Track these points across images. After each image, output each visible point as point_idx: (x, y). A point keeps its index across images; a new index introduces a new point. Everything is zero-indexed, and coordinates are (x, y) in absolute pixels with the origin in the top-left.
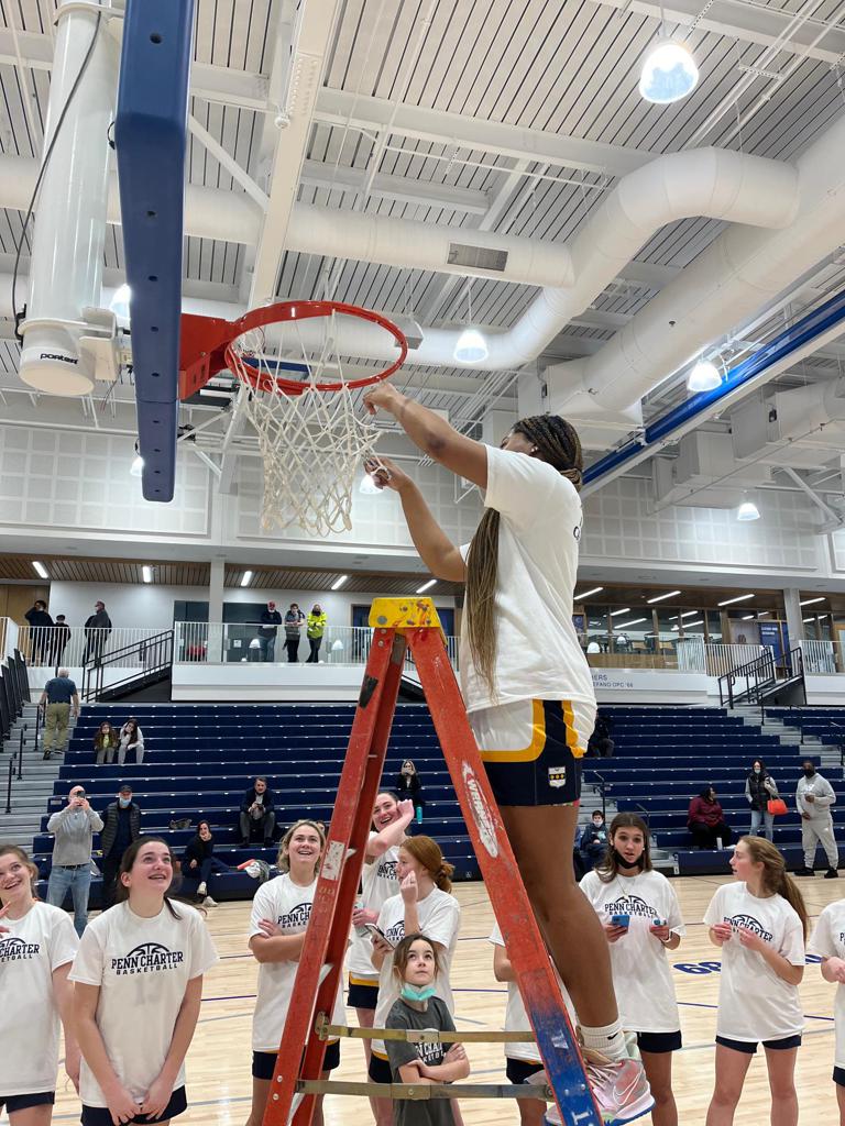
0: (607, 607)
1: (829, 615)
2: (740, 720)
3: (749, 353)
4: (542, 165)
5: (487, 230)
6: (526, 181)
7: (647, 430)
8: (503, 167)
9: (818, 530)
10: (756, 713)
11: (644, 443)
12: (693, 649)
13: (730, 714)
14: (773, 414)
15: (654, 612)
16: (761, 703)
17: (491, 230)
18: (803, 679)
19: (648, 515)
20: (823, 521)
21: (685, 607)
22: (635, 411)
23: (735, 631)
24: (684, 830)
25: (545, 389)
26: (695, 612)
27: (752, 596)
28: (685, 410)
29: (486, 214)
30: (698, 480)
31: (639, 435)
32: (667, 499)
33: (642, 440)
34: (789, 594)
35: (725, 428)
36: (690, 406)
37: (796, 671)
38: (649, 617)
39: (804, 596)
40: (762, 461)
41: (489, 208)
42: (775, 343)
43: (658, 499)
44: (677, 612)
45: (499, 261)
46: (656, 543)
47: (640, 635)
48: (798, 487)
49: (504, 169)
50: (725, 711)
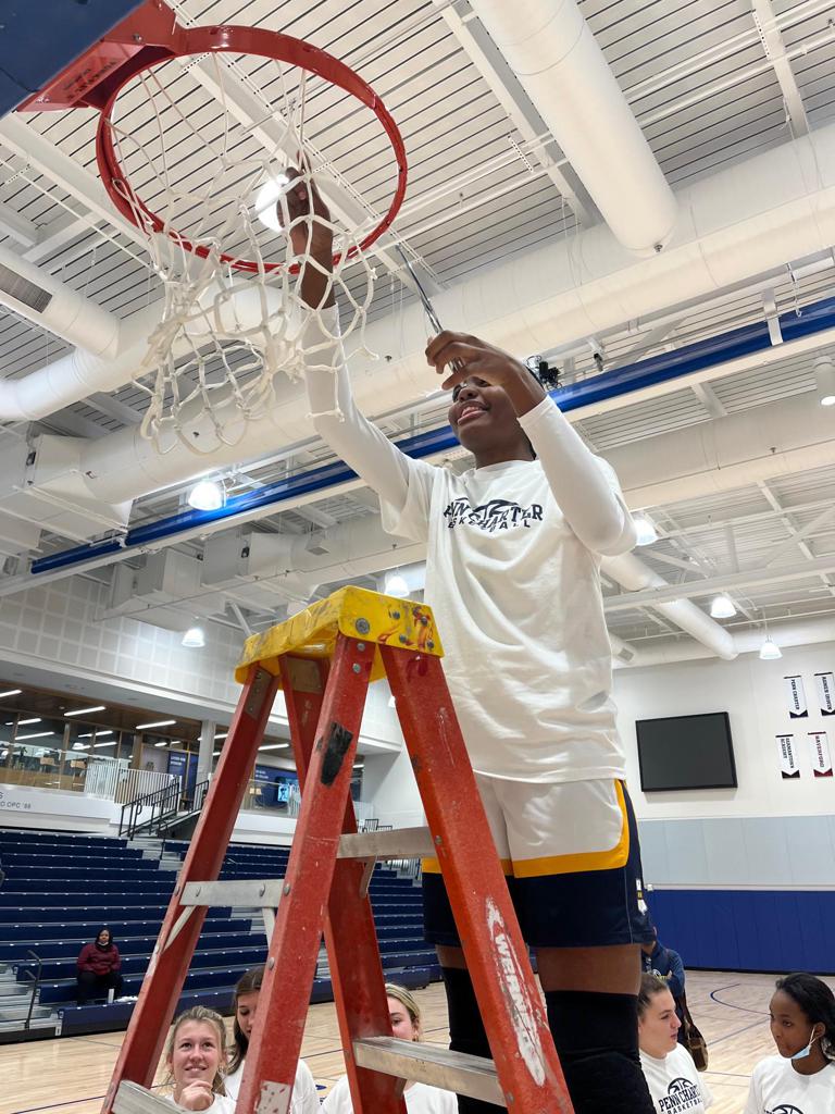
0: (16, 714)
2: (140, 852)
3: (248, 488)
4: (115, 229)
5: (31, 261)
6: (90, 235)
7: (130, 532)
8: (72, 208)
10: (155, 845)
11: (122, 544)
12: (108, 771)
13: (131, 845)
14: (246, 551)
15: (67, 727)
16: (161, 834)
17: (34, 263)
19: (94, 621)
21: (100, 725)
22: (125, 508)
23: (146, 758)
24: (71, 981)
25: (32, 456)
26: (110, 732)
27: (173, 722)
28: (171, 524)
29: (32, 247)
30: (159, 597)
31: (120, 534)
32: (121, 608)
33: (122, 541)
34: (207, 724)
35: (194, 553)
36: (179, 521)
38: (60, 730)
39: (220, 730)
40: (225, 592)
41: (38, 244)
42: (274, 486)
43: (111, 605)
44: (93, 729)
45: (40, 301)
46: (96, 651)
47: (40, 752)
48: (239, 624)
49: (72, 211)
50: (124, 843)
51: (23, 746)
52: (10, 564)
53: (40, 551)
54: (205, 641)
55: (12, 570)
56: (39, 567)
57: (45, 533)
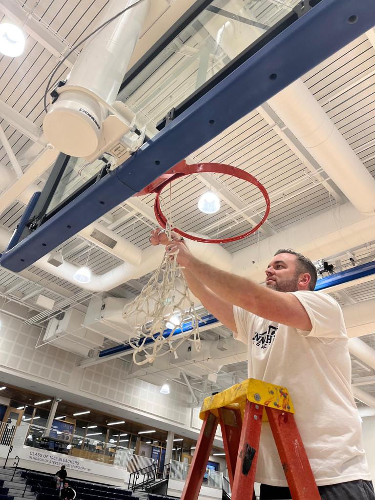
0: (87, 423)
1: (182, 449)
2: (138, 499)
3: (192, 319)
5: (110, 229)
6: (133, 218)
7: (140, 339)
9: (189, 405)
10: (145, 496)
11: (137, 345)
12: (125, 455)
13: (134, 495)
14: (190, 348)
15: (108, 431)
16: (147, 490)
17: (111, 230)
18: (168, 480)
19: (123, 379)
20: (192, 402)
21: (124, 431)
23: (142, 449)
25: (104, 306)
26: (127, 435)
27: (154, 431)
29: (111, 224)
30: (151, 369)
31: (136, 340)
32: (135, 374)
33: (137, 343)
34: (170, 433)
37: (164, 476)
38: (105, 433)
39: (176, 437)
40: (180, 368)
41: (114, 222)
42: (203, 318)
43: (131, 373)
44: (119, 433)
45: (112, 244)
46: (123, 394)
47: (96, 442)
48: (186, 383)
49: (127, 210)
50: (130, 493)
51: (88, 439)
52: (91, 353)
53: (104, 347)
54: (170, 391)
55: (91, 355)
56: (103, 354)
57: (106, 339)
